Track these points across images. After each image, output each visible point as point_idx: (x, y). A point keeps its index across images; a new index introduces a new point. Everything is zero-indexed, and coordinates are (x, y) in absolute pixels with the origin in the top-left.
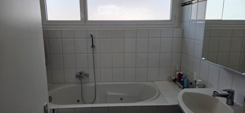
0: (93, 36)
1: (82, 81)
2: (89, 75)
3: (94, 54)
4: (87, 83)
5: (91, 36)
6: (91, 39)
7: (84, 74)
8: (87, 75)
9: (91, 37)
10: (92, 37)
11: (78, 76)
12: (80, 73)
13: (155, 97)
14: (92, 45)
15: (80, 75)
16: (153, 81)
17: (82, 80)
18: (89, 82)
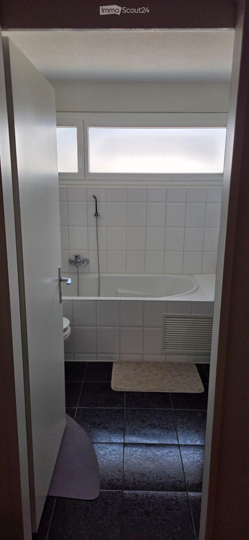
0: (97, 197)
1: (80, 271)
2: (89, 260)
3: (98, 227)
4: (87, 273)
5: (94, 197)
6: (94, 203)
7: (81, 259)
8: (87, 261)
9: (94, 200)
10: (96, 200)
11: (72, 262)
12: (76, 257)
13: (192, 290)
14: (95, 212)
15: (76, 260)
16: (192, 275)
17: (79, 268)
18: (88, 273)
